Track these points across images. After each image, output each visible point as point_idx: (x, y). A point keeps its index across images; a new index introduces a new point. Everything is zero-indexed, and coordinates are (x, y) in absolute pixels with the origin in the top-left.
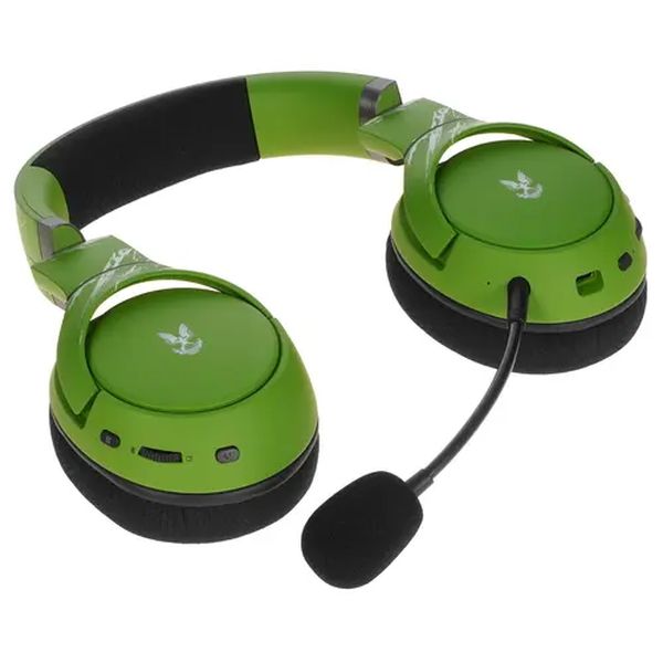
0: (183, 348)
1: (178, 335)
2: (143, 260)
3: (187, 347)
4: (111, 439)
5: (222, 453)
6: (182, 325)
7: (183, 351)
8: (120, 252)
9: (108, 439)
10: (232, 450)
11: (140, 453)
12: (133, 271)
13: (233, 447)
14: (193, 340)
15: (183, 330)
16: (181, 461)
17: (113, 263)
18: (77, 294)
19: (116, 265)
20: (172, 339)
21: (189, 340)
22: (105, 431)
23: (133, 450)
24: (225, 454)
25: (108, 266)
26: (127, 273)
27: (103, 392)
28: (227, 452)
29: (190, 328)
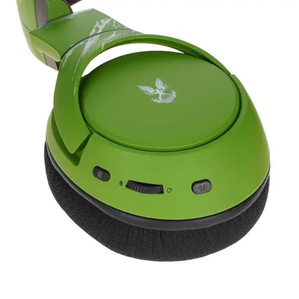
0: (160, 98)
1: (155, 88)
2: (122, 28)
3: (163, 97)
4: (102, 174)
5: (197, 186)
6: (158, 79)
7: (160, 101)
8: (102, 21)
9: (100, 174)
10: (205, 183)
11: (127, 186)
12: (114, 36)
13: (206, 180)
14: (168, 91)
15: (159, 83)
16: (162, 192)
17: (97, 29)
18: (69, 53)
19: (100, 31)
20: (151, 91)
21: (165, 92)
22: (97, 167)
23: (121, 183)
24: (201, 186)
25: (93, 32)
26: (110, 37)
27: (95, 134)
28: (202, 184)
29: (165, 82)
